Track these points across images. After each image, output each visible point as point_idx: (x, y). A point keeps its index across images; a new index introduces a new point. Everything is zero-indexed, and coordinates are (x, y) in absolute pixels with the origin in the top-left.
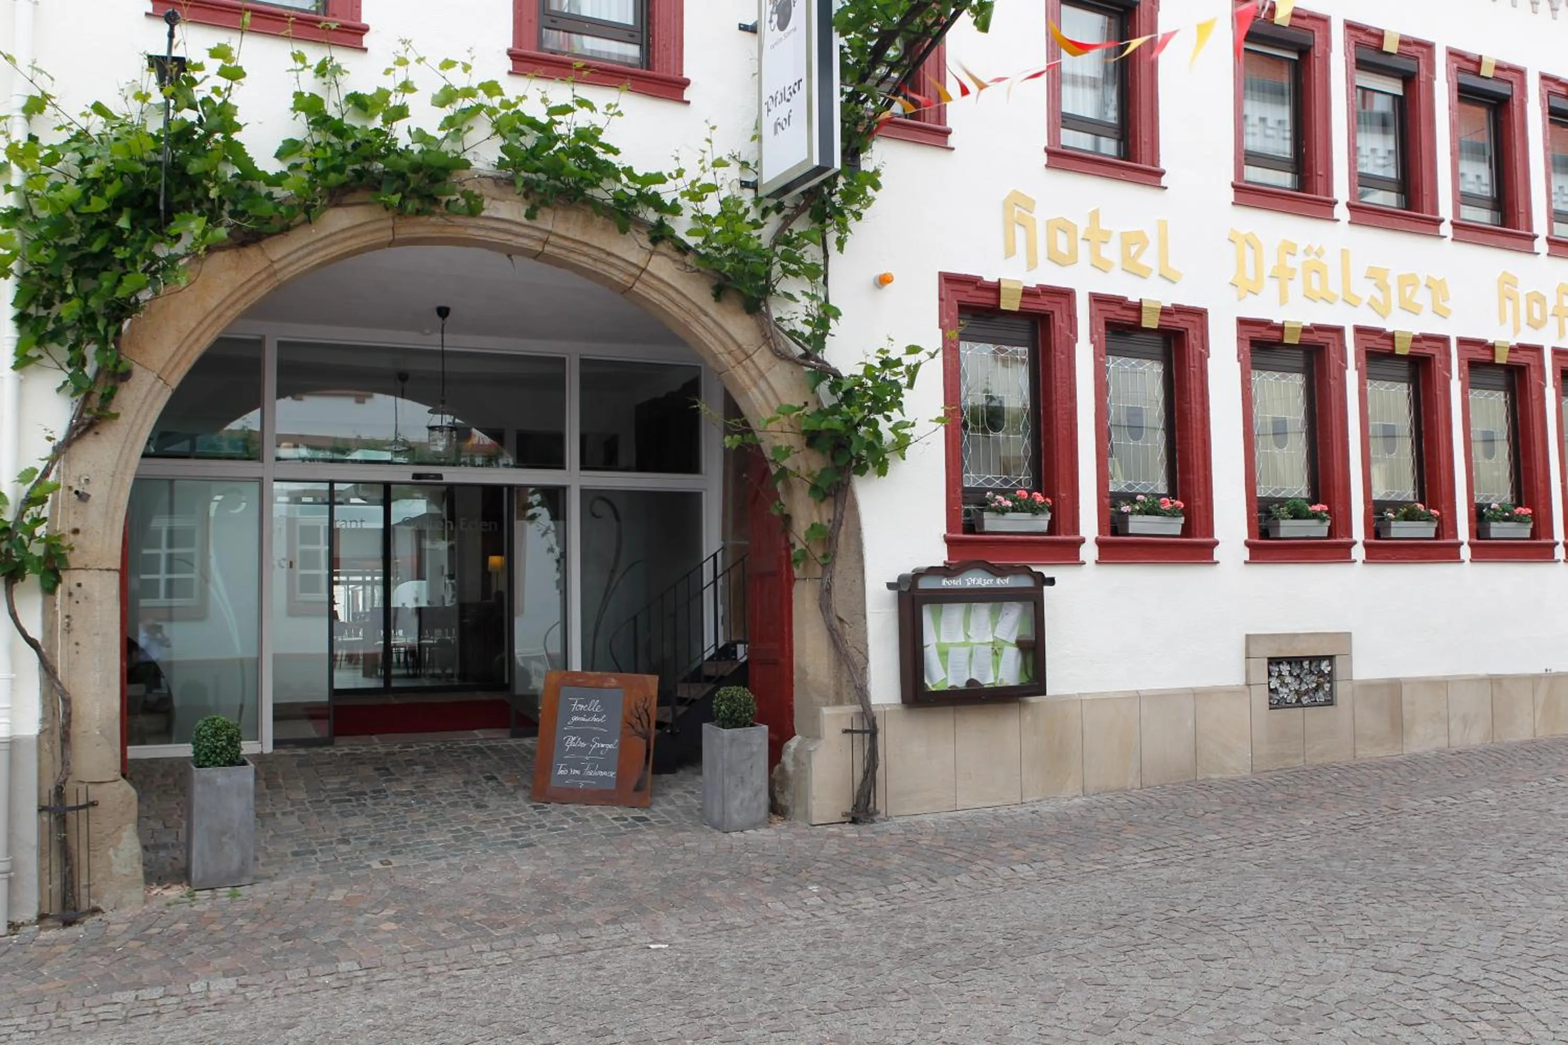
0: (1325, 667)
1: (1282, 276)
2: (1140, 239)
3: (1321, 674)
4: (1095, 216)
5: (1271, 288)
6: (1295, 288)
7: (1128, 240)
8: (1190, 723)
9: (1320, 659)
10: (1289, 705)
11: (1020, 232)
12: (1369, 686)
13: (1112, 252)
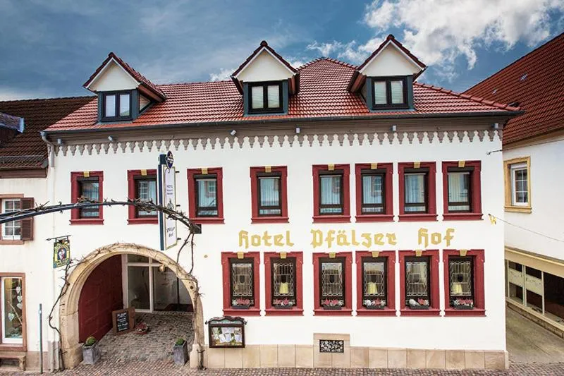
0: (341, 343)
1: (330, 239)
2: (281, 237)
3: (339, 344)
4: (266, 233)
5: (325, 244)
6: (334, 243)
7: (276, 237)
8: (294, 353)
9: (339, 341)
10: (328, 352)
11: (244, 240)
12: (356, 349)
13: (271, 241)
